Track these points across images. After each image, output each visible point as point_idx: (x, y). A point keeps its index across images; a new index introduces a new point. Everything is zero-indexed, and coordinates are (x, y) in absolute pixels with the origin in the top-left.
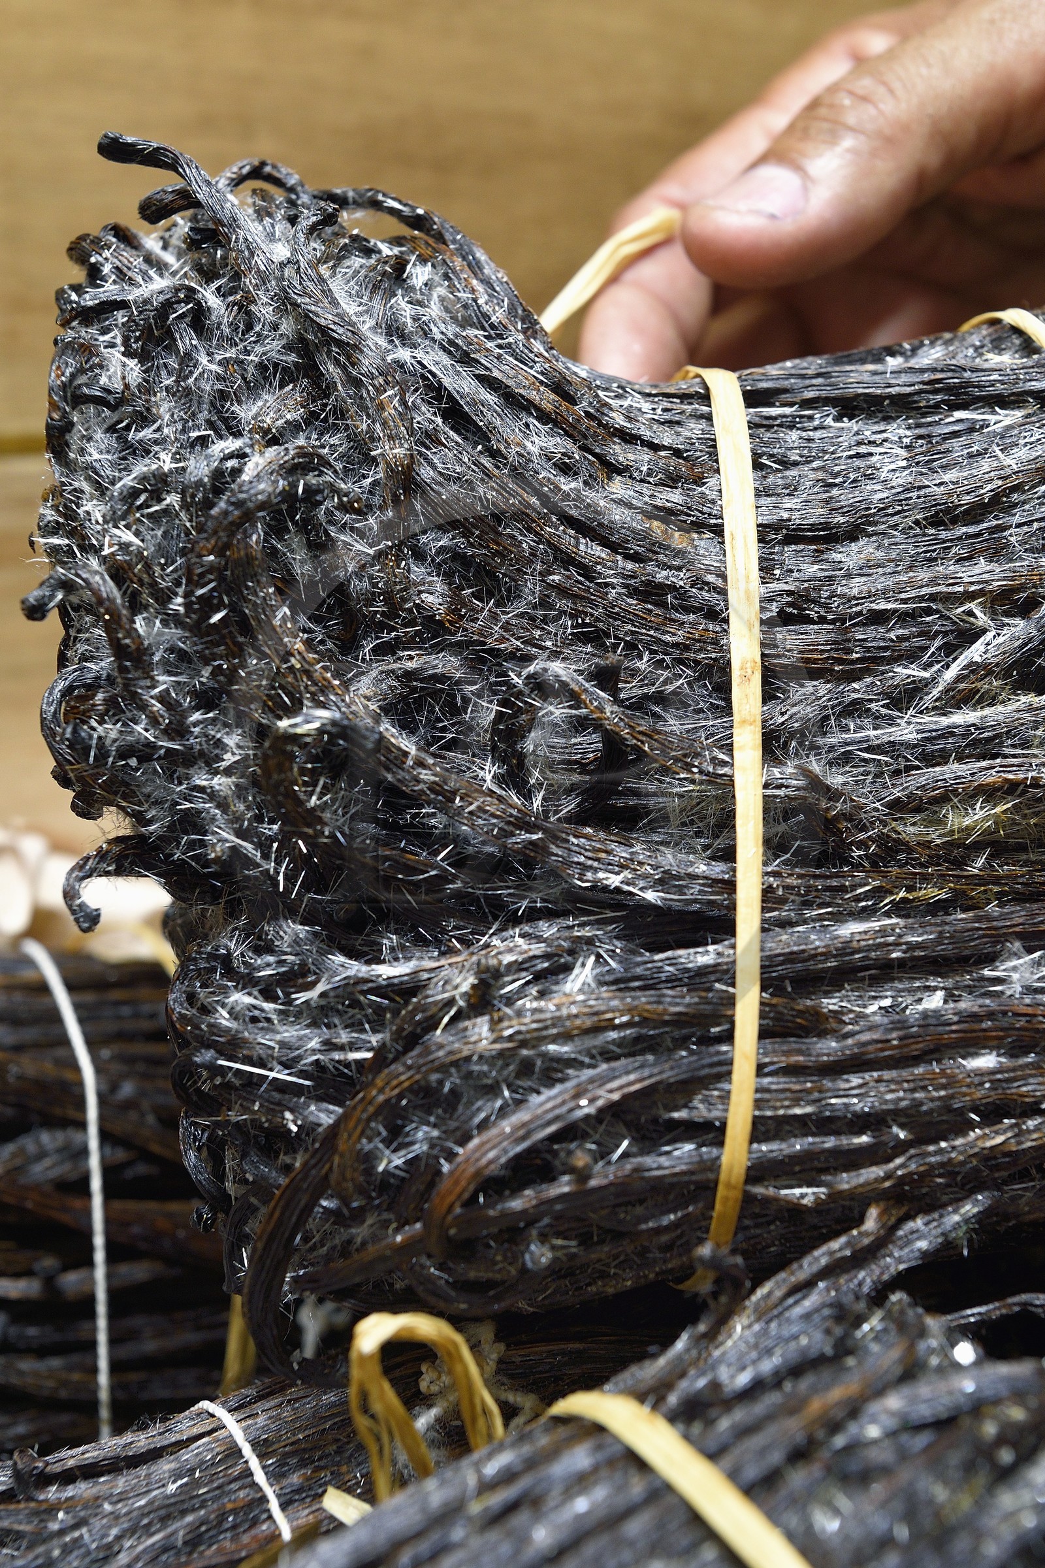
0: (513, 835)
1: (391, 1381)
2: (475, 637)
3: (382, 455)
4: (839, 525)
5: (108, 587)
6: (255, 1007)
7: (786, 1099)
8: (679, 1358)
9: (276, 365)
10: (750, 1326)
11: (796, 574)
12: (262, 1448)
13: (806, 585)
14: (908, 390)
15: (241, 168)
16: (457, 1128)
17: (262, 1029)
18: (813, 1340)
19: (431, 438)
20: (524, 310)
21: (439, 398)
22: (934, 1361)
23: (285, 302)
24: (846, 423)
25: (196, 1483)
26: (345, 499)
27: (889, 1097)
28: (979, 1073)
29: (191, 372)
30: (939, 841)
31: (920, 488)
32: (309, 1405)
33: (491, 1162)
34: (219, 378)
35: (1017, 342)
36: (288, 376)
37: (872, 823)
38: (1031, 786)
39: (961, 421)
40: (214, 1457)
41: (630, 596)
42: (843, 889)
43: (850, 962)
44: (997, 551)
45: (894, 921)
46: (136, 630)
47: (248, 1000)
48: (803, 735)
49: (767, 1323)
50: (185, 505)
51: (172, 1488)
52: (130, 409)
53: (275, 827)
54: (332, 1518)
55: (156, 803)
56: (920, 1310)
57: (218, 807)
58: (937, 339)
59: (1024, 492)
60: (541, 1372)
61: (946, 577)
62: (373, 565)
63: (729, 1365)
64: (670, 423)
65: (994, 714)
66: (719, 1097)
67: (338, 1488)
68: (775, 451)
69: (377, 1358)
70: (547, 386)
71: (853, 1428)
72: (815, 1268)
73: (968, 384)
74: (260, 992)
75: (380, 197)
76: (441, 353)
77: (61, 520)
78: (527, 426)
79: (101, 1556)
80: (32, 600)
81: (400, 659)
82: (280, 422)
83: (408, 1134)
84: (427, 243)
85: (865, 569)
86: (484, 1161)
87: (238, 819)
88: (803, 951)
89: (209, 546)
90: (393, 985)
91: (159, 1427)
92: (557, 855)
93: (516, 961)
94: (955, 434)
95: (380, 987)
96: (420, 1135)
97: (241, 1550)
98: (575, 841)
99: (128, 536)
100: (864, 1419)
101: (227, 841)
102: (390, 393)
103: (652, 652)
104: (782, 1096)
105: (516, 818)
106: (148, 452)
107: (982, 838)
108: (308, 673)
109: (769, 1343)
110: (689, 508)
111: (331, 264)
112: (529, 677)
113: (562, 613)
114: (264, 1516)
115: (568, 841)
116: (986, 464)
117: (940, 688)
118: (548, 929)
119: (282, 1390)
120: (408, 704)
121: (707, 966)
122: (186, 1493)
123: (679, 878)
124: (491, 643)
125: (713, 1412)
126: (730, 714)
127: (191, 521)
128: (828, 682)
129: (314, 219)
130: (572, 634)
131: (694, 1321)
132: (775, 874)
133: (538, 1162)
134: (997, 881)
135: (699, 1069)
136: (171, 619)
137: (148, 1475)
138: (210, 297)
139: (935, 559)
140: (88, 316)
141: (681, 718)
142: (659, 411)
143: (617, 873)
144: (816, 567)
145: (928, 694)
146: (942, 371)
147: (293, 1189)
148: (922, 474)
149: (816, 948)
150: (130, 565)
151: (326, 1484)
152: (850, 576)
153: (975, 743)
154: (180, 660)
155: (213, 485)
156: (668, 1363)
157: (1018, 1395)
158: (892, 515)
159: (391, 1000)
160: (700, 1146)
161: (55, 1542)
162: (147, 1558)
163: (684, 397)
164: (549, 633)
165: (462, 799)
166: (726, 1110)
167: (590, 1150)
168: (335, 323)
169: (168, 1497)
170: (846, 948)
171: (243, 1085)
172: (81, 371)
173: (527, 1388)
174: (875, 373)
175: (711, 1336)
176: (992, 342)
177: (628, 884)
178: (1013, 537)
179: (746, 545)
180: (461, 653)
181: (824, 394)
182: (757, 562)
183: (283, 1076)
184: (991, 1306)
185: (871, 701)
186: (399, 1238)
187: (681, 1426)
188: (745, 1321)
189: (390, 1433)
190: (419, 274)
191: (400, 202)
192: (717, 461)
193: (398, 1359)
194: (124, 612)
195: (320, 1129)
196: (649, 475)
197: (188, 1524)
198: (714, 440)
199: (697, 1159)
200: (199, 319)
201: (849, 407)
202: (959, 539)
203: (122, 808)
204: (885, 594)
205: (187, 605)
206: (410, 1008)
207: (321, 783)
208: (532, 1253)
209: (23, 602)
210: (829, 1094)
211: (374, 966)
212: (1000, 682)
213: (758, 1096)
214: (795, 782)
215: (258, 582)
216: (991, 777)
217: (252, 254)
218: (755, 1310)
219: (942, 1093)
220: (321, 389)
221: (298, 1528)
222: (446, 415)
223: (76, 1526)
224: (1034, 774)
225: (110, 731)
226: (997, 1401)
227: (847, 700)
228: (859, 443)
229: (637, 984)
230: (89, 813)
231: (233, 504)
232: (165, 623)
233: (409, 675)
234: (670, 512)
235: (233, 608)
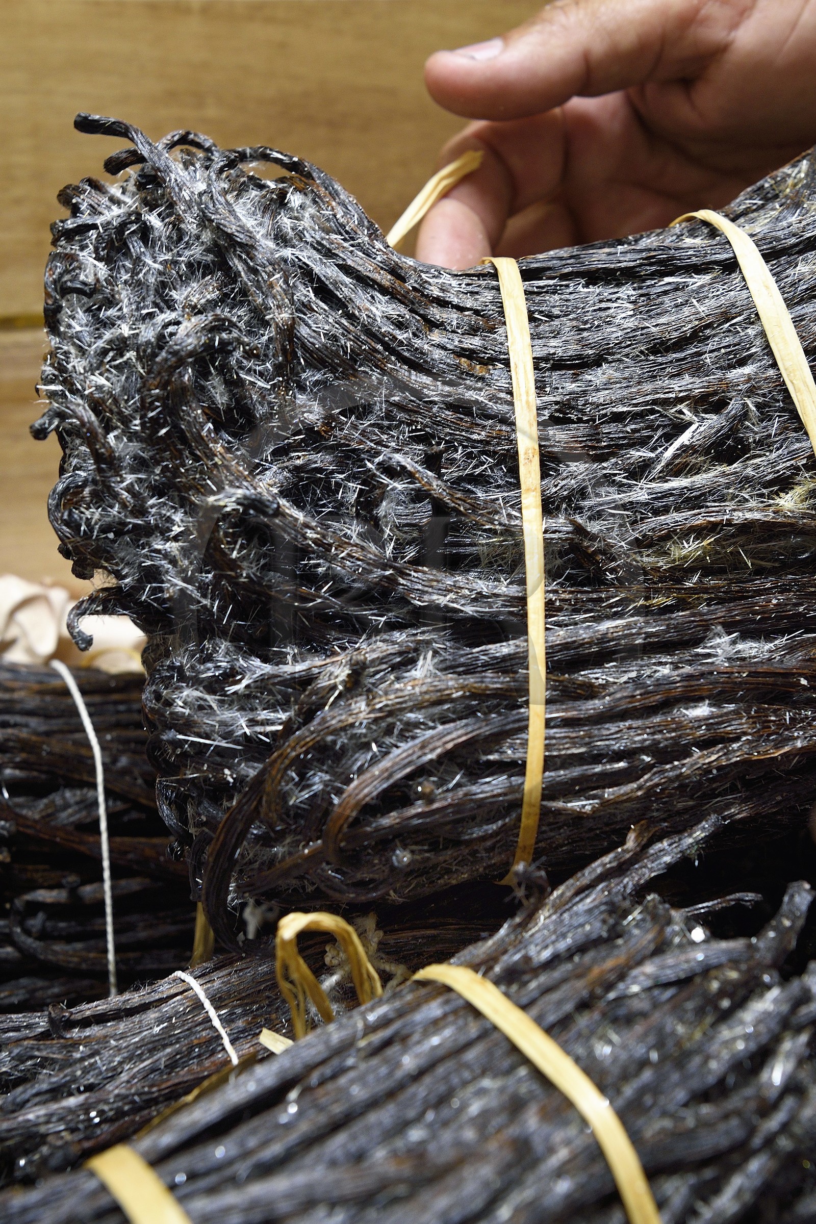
0: (371, 572)
1: (304, 958)
2: (342, 441)
3: (273, 318)
4: (588, 356)
5: (89, 416)
6: (201, 699)
7: (566, 743)
8: (502, 940)
9: (199, 263)
10: (550, 916)
11: (560, 390)
12: (218, 1001)
13: (568, 397)
14: (632, 264)
15: (173, 137)
16: (342, 773)
17: (207, 714)
18: (594, 928)
19: (306, 307)
20: (369, 222)
21: (311, 281)
22: (677, 940)
23: (204, 221)
24: (591, 289)
25: (172, 1027)
26: (247, 348)
27: (637, 738)
28: (698, 720)
29: (141, 270)
30: (664, 567)
31: (643, 328)
32: (249, 974)
33: (366, 796)
34: (160, 273)
35: (706, 231)
36: (207, 270)
37: (619, 556)
38: (727, 525)
39: (670, 283)
40: (185, 1009)
41: (448, 409)
42: (600, 600)
43: (607, 647)
44: (698, 369)
45: (635, 618)
46: (108, 443)
47: (197, 694)
48: (570, 500)
49: (561, 915)
50: (139, 358)
51: (157, 1030)
52: (101, 297)
53: (210, 576)
54: (266, 1049)
55: (128, 564)
56: (667, 906)
57: (170, 563)
58: (652, 233)
59: (714, 328)
60: (408, 950)
61: (662, 388)
62: (270, 395)
63: (536, 945)
64: (472, 293)
65: (700, 480)
66: (520, 744)
67: (270, 1029)
68: (543, 309)
69: (294, 942)
70: (385, 270)
71: (621, 986)
72: (593, 876)
73: (673, 258)
74: (204, 687)
75: (268, 152)
76: (312, 250)
77: (56, 373)
78: (373, 297)
79: (110, 1075)
80: (37, 425)
81: (291, 458)
82: (203, 301)
83: (308, 779)
84: (301, 180)
85: (607, 385)
86: (361, 796)
87: (184, 571)
88: (575, 641)
89: (156, 383)
90: (295, 678)
91: (148, 989)
92: (403, 585)
93: (378, 658)
94: (665, 293)
95: (286, 680)
96: (317, 779)
97: (203, 1071)
98: (416, 575)
99: (102, 381)
100: (629, 980)
101: (176, 585)
102: (277, 276)
103: (464, 447)
104: (565, 741)
105: (374, 560)
106: (114, 325)
107: (694, 564)
108: (227, 468)
109: (564, 929)
110: (486, 348)
111: (235, 193)
112: (379, 464)
113: (401, 422)
114: (220, 1048)
115: (410, 575)
116: (686, 311)
117: (663, 464)
118: (400, 637)
119: (231, 963)
120: (298, 490)
121: (510, 655)
122: (166, 1033)
123: (488, 597)
124: (354, 445)
125: (526, 977)
126: (519, 488)
127: (143, 368)
128: (586, 462)
129: (222, 163)
130: (409, 437)
131: (512, 915)
132: (555, 592)
133: (399, 793)
134: (706, 591)
135: (505, 725)
136: (132, 436)
137: (140, 1021)
138: (153, 220)
139: (655, 377)
140: (69, 235)
141: (486, 492)
142: (463, 286)
143: (445, 596)
144: (574, 385)
145: (654, 468)
146: (655, 250)
147: (231, 821)
148: (644, 319)
149: (584, 639)
150: (104, 401)
151: (261, 1026)
152: (598, 390)
153: (688, 499)
154: (140, 464)
155: (158, 344)
156: (494, 944)
157: (734, 963)
158: (625, 347)
159: (294, 688)
160: (510, 776)
161: (78, 1065)
162: (140, 1076)
163: (480, 276)
164: (393, 437)
165: (336, 549)
166: (526, 753)
167: (434, 782)
168: (238, 231)
169: (154, 1036)
170: (603, 639)
171: (196, 754)
172: (67, 271)
173: (398, 961)
174: (609, 254)
175: (524, 926)
176: (688, 231)
177: (453, 602)
178: (708, 359)
179: (525, 372)
180: (333, 453)
181: (575, 269)
182: (533, 382)
183: (223, 744)
184: (716, 902)
185: (615, 475)
186: (306, 851)
187: (503, 988)
188: (547, 914)
189: (304, 993)
190: (295, 199)
191: (282, 154)
192: (504, 317)
193: (310, 943)
194: (100, 430)
195: (248, 779)
196: (458, 328)
197: (168, 1054)
198: (501, 303)
199: (508, 785)
200: (145, 232)
201: (593, 277)
202: (671, 362)
203: (105, 568)
204: (621, 401)
205: (143, 425)
206: (307, 693)
207: (239, 542)
208: (397, 856)
209: (31, 427)
210: (596, 739)
211: (281, 666)
212: (703, 458)
213: (547, 742)
214: (565, 529)
215: (190, 406)
216: (699, 521)
217: (180, 189)
218: (553, 906)
219: (673, 734)
220: (231, 276)
221: (243, 1056)
222: (316, 292)
223: (92, 1056)
224: (728, 517)
225: (94, 514)
226: (719, 967)
227: (600, 474)
228: (601, 301)
229: (461, 669)
230: (84, 574)
231: (170, 353)
232: (130, 440)
233: (297, 469)
234: (472, 351)
235: (175, 427)
